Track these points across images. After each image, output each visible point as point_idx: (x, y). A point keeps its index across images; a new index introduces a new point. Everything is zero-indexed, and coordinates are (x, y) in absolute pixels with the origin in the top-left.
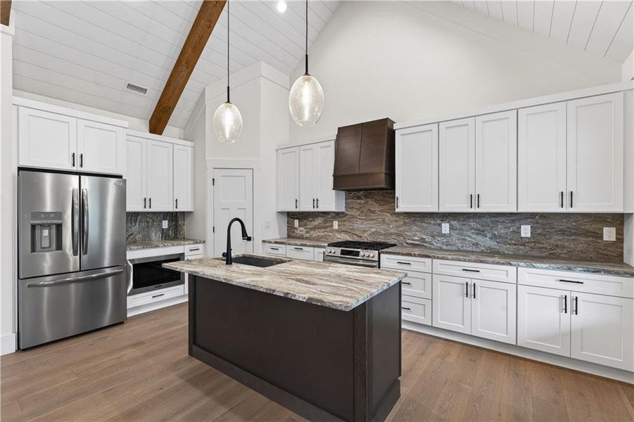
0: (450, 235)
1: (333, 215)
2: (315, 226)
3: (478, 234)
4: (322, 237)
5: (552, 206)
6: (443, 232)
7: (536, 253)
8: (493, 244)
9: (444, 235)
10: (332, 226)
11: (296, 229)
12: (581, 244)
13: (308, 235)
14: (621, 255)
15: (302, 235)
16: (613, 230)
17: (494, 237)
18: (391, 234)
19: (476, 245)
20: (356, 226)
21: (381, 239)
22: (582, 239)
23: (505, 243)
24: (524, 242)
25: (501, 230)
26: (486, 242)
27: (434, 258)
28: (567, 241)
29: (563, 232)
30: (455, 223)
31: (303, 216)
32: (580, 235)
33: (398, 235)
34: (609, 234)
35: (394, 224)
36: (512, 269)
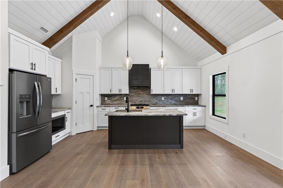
0: (164, 101)
1: (124, 95)
2: (116, 99)
3: (171, 100)
4: (119, 104)
5: (188, 92)
6: (162, 100)
7: (184, 104)
8: (174, 102)
9: (163, 100)
10: (124, 99)
11: (106, 101)
12: (192, 101)
13: (112, 103)
14: (198, 103)
15: (109, 103)
16: (197, 98)
17: (175, 100)
18: (147, 101)
19: (171, 103)
20: (134, 99)
21: (143, 103)
22: (192, 100)
23: (177, 102)
24: (181, 101)
25: (176, 99)
26: (173, 102)
27: (166, 107)
28: (190, 100)
29: (188, 98)
30: (165, 97)
31: (109, 96)
32: (192, 99)
33: (149, 101)
34: (196, 99)
35: (148, 98)
36: (184, 108)
